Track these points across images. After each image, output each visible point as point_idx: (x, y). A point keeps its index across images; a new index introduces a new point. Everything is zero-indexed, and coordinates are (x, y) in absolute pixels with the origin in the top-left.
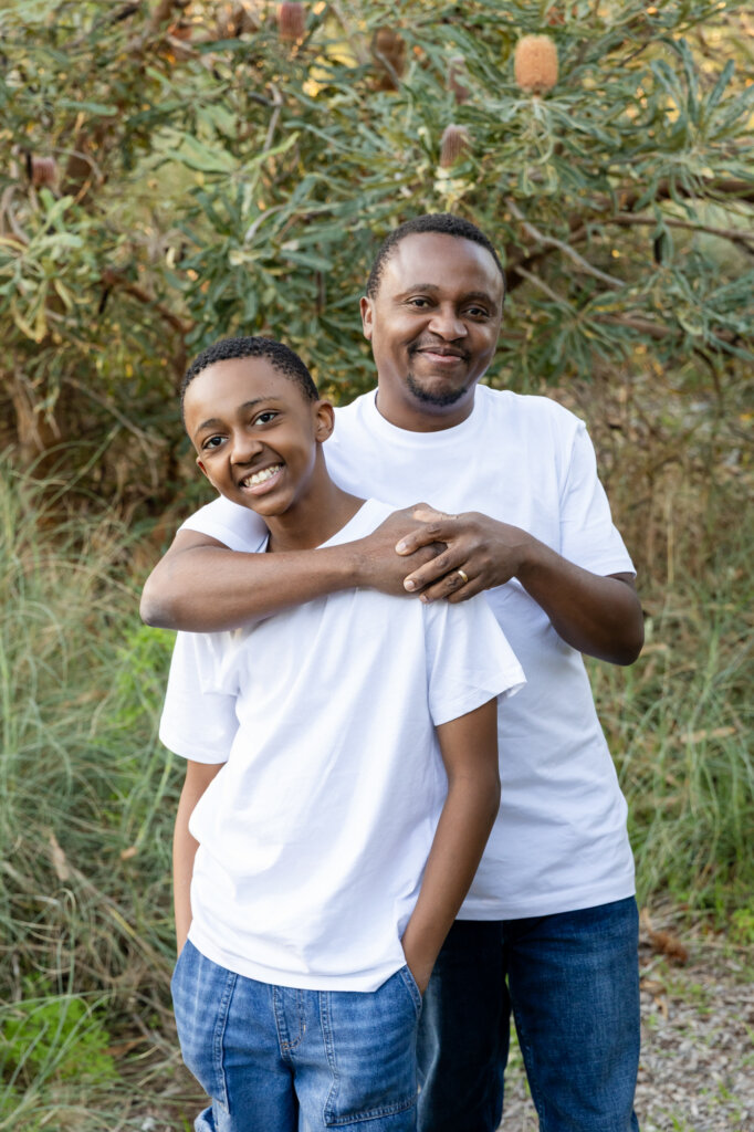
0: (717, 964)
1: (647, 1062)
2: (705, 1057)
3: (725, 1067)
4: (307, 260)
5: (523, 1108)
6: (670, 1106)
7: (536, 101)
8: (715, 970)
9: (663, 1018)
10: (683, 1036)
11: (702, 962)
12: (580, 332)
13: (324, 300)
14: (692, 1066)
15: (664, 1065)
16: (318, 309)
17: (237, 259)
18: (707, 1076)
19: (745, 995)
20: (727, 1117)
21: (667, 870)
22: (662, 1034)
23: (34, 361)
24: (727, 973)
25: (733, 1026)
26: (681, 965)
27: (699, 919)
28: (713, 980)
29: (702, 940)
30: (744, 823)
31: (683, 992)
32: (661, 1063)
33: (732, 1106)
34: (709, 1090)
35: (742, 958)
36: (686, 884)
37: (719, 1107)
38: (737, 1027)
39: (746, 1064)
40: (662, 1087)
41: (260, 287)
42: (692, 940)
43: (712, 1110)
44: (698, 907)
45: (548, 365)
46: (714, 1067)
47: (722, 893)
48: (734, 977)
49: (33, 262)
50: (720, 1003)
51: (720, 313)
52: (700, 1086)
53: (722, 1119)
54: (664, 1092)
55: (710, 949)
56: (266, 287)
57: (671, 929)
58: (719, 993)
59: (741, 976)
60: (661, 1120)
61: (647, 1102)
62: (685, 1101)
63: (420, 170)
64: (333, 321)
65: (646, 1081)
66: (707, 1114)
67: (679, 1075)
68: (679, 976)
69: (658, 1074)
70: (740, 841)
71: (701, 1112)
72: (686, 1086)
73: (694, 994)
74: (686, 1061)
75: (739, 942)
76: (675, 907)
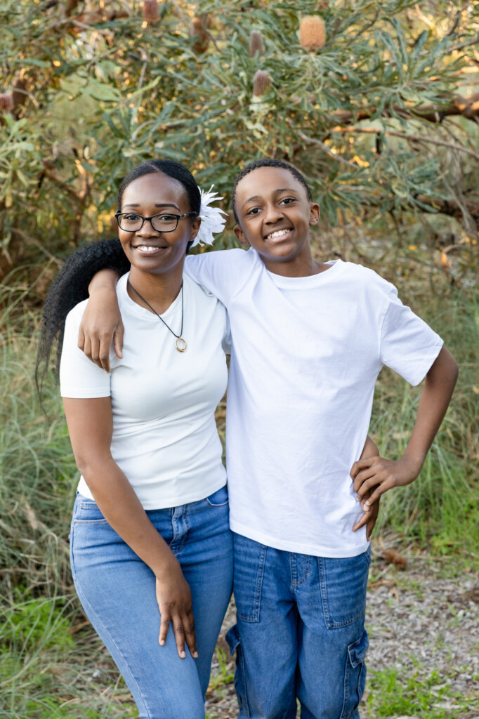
0: (424, 568)
1: (391, 626)
2: (425, 623)
3: (438, 628)
4: (170, 153)
6: (409, 652)
7: (312, 55)
8: (424, 572)
9: (396, 601)
10: (410, 611)
11: (416, 567)
12: (330, 197)
14: (418, 628)
15: (401, 628)
17: (128, 153)
18: (428, 634)
19: (443, 585)
20: (443, 657)
21: (391, 514)
22: (397, 610)
24: (431, 573)
25: (438, 604)
26: (403, 569)
27: (411, 542)
28: (423, 578)
29: (414, 555)
30: (433, 485)
31: (406, 585)
32: (399, 627)
33: (445, 650)
34: (430, 642)
35: (439, 564)
36: (401, 522)
37: (438, 652)
38: (441, 604)
39: (449, 626)
40: (402, 641)
42: (408, 555)
43: (434, 654)
44: (410, 536)
46: (431, 628)
47: (423, 527)
48: (435, 576)
49: (4, 159)
50: (429, 591)
51: (415, 183)
52: (425, 639)
53: (441, 658)
54: (404, 644)
55: (419, 560)
57: (395, 548)
58: (427, 585)
59: (440, 575)
60: (404, 660)
61: (394, 650)
62: (417, 649)
63: (240, 98)
65: (392, 638)
66: (431, 656)
67: (411, 634)
68: (402, 575)
69: (399, 633)
70: (431, 496)
71: (427, 655)
72: (416, 639)
73: (413, 586)
74: (414, 625)
75: (435, 555)
76: (396, 536)
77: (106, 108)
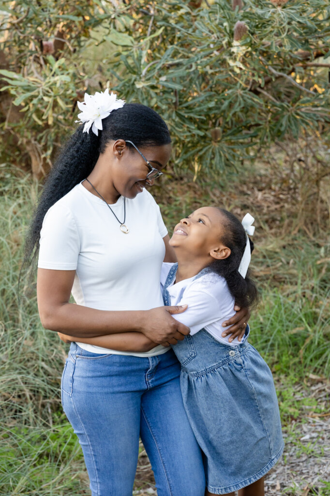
4: (171, 85)
5: (284, 469)
7: (279, 9)
12: (293, 116)
13: (178, 103)
16: (176, 108)
17: (139, 85)
23: (41, 135)
41: (149, 98)
45: (279, 131)
49: (47, 89)
56: (152, 98)
63: (224, 42)
64: (182, 113)
77: (123, 51)
